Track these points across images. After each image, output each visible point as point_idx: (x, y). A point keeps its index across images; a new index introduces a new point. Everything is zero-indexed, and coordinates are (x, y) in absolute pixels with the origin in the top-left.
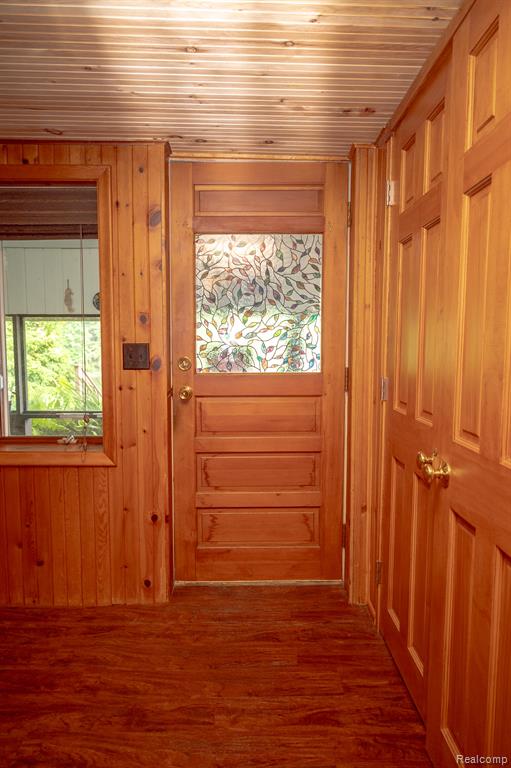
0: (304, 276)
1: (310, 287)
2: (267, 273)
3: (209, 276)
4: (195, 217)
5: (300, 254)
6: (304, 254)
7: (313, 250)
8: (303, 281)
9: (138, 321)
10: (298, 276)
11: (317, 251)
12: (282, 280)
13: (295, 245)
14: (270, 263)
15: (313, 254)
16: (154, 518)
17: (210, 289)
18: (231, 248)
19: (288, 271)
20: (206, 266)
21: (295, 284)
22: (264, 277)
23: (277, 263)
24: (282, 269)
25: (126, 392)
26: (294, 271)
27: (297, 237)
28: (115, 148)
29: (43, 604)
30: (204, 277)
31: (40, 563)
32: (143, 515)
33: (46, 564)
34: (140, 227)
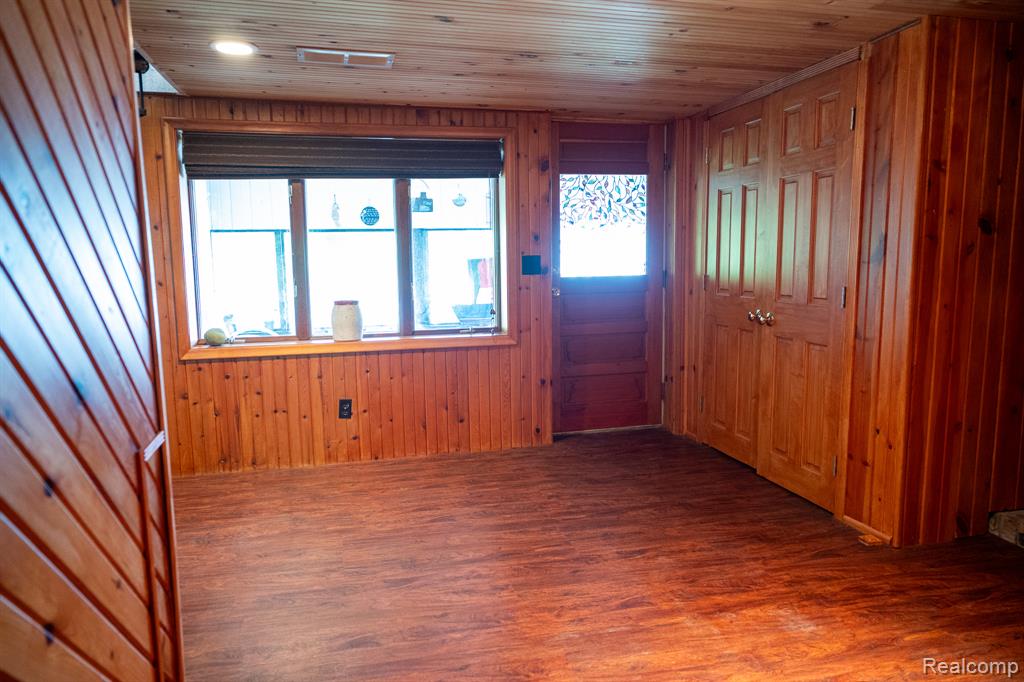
0: (635, 205)
1: (638, 214)
2: (609, 202)
3: (569, 205)
4: (560, 162)
5: (631, 190)
6: (634, 189)
7: (640, 186)
8: (633, 208)
9: (532, 238)
10: (630, 205)
11: (643, 187)
12: (620, 208)
13: (628, 182)
14: (611, 196)
15: (640, 189)
16: (543, 382)
17: (569, 215)
18: (584, 185)
19: (624, 201)
20: (567, 197)
21: (628, 211)
22: (608, 206)
23: (616, 196)
24: (619, 200)
25: (524, 291)
26: (627, 202)
27: (630, 176)
28: (517, 115)
29: (463, 451)
30: (565, 206)
31: (462, 421)
32: (535, 381)
33: (465, 423)
34: (534, 171)
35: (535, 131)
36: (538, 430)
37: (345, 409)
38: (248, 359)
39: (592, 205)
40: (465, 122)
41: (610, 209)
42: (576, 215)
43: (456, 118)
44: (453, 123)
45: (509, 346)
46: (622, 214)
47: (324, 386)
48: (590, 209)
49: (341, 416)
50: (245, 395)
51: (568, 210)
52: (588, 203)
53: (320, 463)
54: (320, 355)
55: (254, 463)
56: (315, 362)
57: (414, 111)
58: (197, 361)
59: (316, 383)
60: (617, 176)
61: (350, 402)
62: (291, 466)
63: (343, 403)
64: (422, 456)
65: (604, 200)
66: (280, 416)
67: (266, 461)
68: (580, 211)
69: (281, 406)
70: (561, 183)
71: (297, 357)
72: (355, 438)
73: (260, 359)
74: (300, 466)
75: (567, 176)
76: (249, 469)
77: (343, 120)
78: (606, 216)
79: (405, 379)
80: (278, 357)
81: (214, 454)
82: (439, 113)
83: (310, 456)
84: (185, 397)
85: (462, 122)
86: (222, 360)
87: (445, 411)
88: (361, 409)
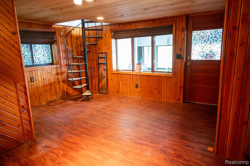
0: (217, 38)
1: (218, 41)
2: (208, 38)
3: (195, 40)
4: (192, 28)
5: (216, 34)
6: (218, 33)
7: (220, 32)
8: (217, 39)
9: (179, 50)
10: (216, 39)
11: (221, 33)
12: (212, 40)
13: (215, 32)
14: (209, 36)
15: (220, 33)
16: (181, 87)
17: (195, 42)
18: (200, 34)
19: (213, 38)
20: (194, 38)
22: (208, 39)
23: (211, 36)
25: (176, 63)
26: (215, 37)
27: (216, 30)
28: (177, 17)
29: (160, 100)
30: (194, 40)
31: (160, 93)
32: (178, 86)
33: (161, 93)
34: (180, 32)
35: (181, 21)
36: (179, 99)
37: (137, 86)
38: (121, 74)
39: (202, 39)
40: (163, 22)
41: (208, 40)
42: (197, 42)
43: (161, 21)
44: (160, 22)
45: (172, 77)
46: (212, 41)
47: (133, 81)
48: (202, 40)
49: (136, 88)
50: (121, 81)
51: (195, 41)
52: (201, 39)
53: (132, 96)
54: (133, 75)
55: (122, 94)
56: (132, 75)
57: (152, 20)
58: (114, 73)
59: (132, 80)
60: (211, 30)
61: (137, 85)
62: (127, 95)
63: (136, 85)
64: (151, 99)
65: (206, 37)
66: (126, 86)
67: (123, 94)
68: (199, 41)
69: (126, 84)
70: (193, 34)
71: (129, 74)
72: (138, 93)
73: (123, 74)
74: (129, 96)
75: (195, 32)
76: (121, 95)
77: (138, 25)
78: (207, 42)
79: (148, 82)
80: (126, 74)
81: (116, 91)
82: (157, 20)
83: (131, 95)
84: (112, 80)
85: (163, 21)
86: (117, 74)
87: (156, 90)
88: (140, 87)
